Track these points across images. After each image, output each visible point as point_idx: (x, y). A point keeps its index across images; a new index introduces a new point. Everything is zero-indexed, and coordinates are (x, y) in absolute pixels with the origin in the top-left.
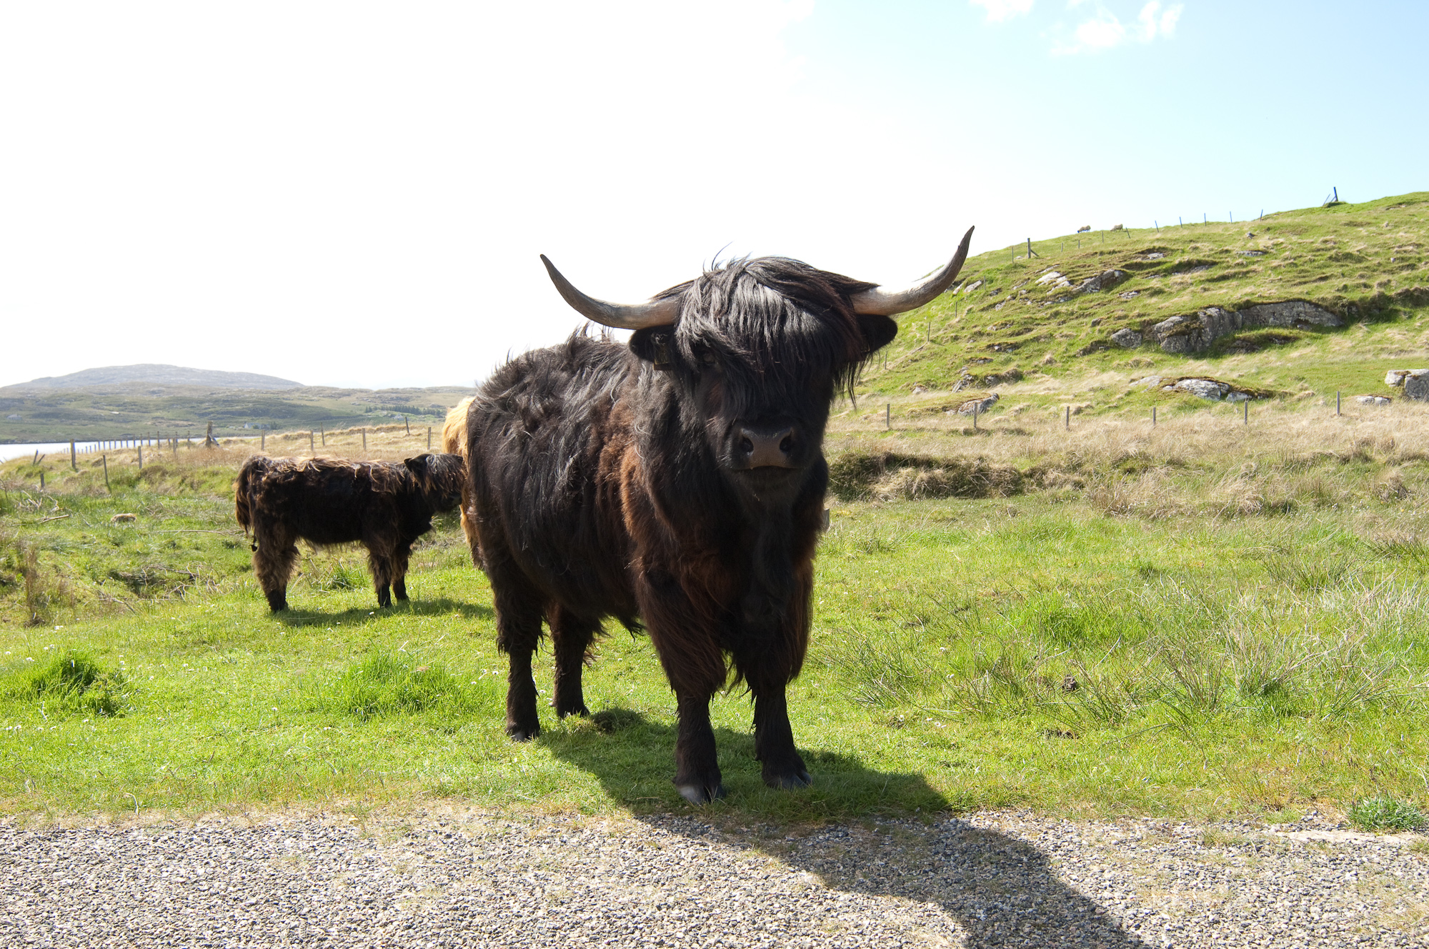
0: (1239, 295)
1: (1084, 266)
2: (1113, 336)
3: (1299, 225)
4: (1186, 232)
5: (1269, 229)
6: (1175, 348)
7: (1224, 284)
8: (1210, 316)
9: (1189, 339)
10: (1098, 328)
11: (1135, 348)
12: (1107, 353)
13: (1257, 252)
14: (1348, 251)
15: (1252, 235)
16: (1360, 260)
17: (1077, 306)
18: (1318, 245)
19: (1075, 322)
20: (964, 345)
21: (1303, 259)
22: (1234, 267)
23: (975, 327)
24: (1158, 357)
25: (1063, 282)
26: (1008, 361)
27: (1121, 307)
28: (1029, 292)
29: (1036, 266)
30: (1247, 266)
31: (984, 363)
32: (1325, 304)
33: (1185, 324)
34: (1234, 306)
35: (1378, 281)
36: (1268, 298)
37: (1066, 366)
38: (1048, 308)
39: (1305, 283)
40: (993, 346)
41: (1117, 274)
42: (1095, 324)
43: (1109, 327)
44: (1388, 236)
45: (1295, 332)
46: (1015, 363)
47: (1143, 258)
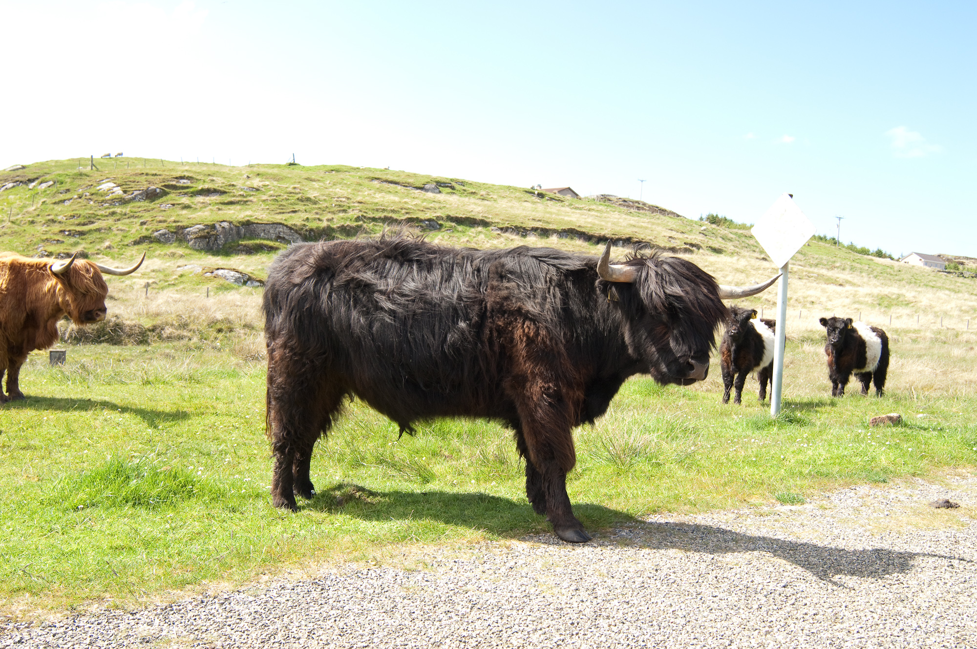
0: (243, 216)
1: (134, 182)
2: (156, 234)
3: (277, 175)
4: (205, 168)
5: (258, 174)
6: (199, 246)
7: (232, 207)
8: (223, 228)
9: (208, 242)
10: (145, 227)
11: (171, 244)
12: (151, 245)
13: (252, 189)
14: (309, 196)
15: (248, 177)
16: (315, 203)
17: (128, 209)
18: (290, 190)
19: (127, 221)
20: (40, 229)
21: (281, 198)
22: (237, 197)
23: (49, 215)
24: (188, 251)
25: (119, 191)
26: (76, 244)
27: (160, 214)
28: (92, 194)
29: (97, 176)
30: (246, 197)
31: (57, 243)
32: (295, 228)
33: (206, 231)
34: (239, 222)
35: (326, 218)
36: (261, 220)
37: (121, 252)
38: (107, 208)
39: (283, 213)
40: (64, 231)
41: (158, 190)
42: (143, 224)
43: (154, 227)
44: (331, 190)
45: (277, 244)
46: (82, 246)
47: (177, 182)
